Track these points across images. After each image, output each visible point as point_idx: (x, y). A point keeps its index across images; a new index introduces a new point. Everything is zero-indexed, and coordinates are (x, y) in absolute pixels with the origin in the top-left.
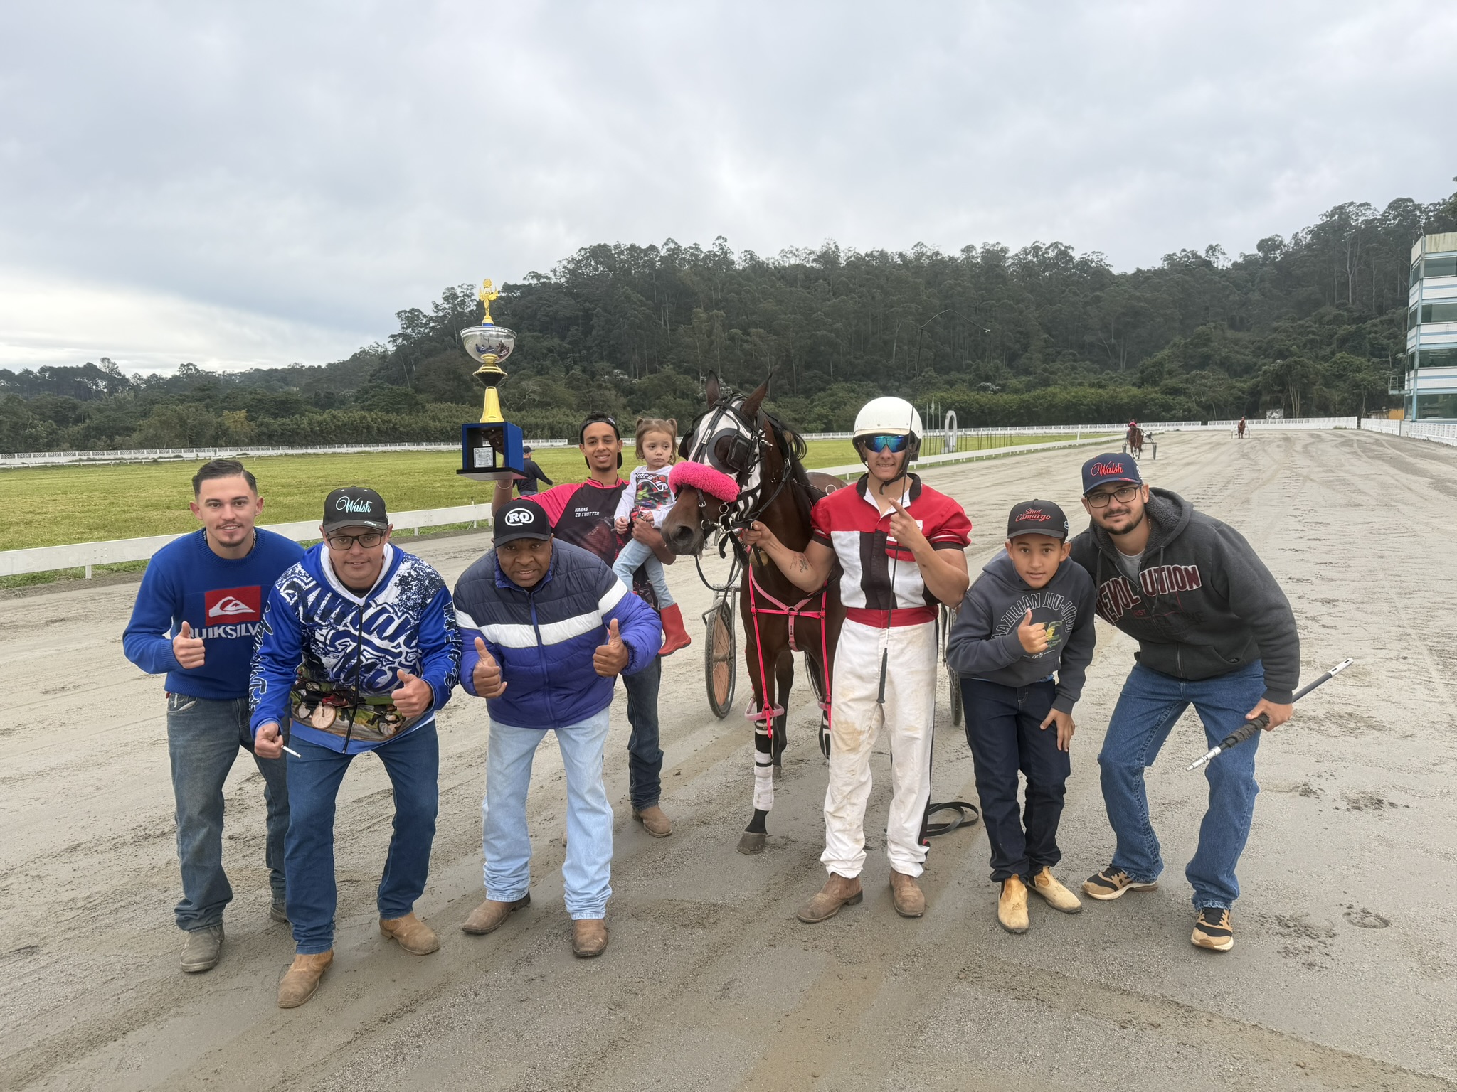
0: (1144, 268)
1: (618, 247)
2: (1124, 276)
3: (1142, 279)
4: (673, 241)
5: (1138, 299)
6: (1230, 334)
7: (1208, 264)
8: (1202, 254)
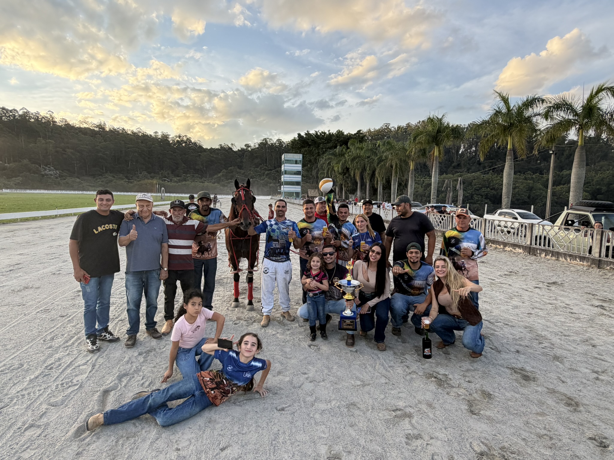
0: (213, 147)
2: (207, 149)
3: (212, 150)
4: (25, 109)
5: (213, 157)
6: (238, 170)
7: (231, 149)
8: (230, 146)
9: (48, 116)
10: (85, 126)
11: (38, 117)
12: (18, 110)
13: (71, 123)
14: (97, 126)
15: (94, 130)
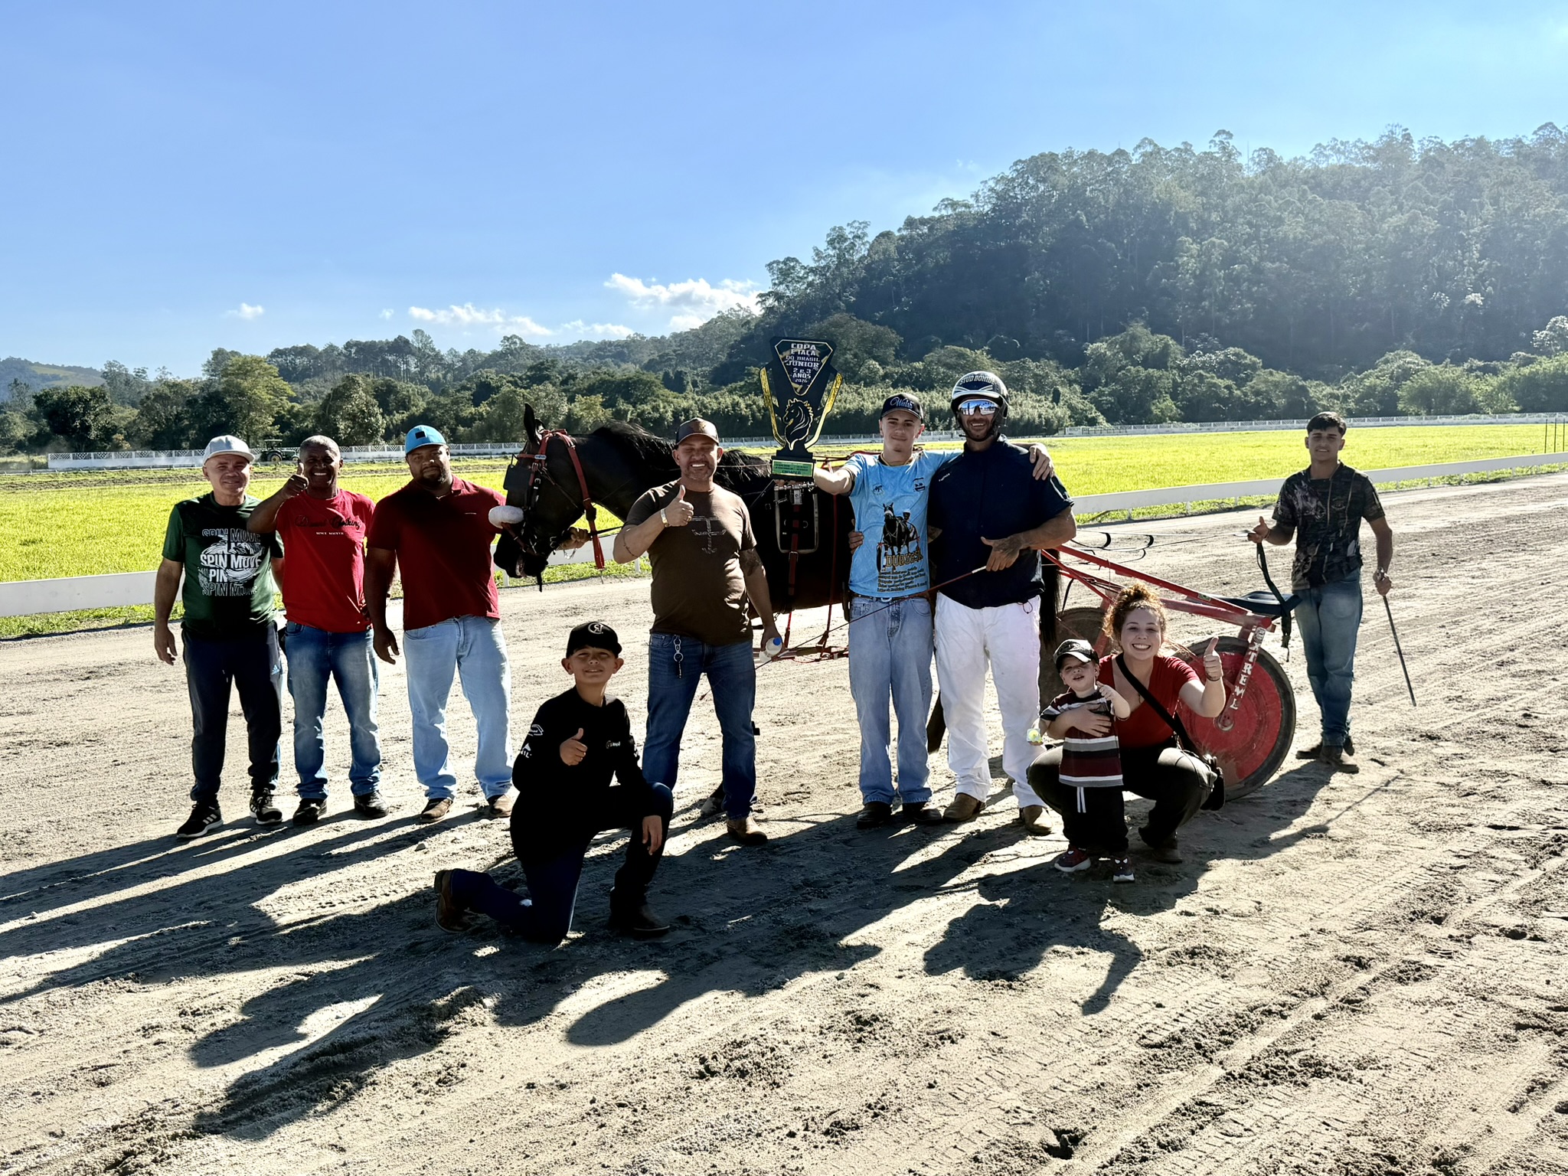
1: (1068, 155)
4: (1151, 142)
9: (1214, 149)
10: (1334, 160)
11: (1185, 161)
12: (1129, 150)
13: (1285, 161)
14: (1379, 151)
15: (1365, 170)
